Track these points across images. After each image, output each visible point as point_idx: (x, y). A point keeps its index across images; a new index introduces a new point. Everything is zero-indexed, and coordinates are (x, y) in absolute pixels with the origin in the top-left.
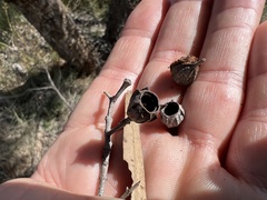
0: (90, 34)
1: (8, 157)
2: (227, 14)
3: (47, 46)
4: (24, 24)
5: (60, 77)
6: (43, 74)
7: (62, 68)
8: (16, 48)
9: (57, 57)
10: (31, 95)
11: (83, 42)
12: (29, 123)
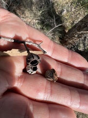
0: (79, 43)
1: (25, 7)
2: (77, 95)
3: (74, 24)
4: (84, 14)
5: (60, 30)
6: (61, 22)
7: (64, 31)
8: (73, 10)
9: (69, 29)
10: (52, 17)
11: (76, 40)
12: (40, 16)
